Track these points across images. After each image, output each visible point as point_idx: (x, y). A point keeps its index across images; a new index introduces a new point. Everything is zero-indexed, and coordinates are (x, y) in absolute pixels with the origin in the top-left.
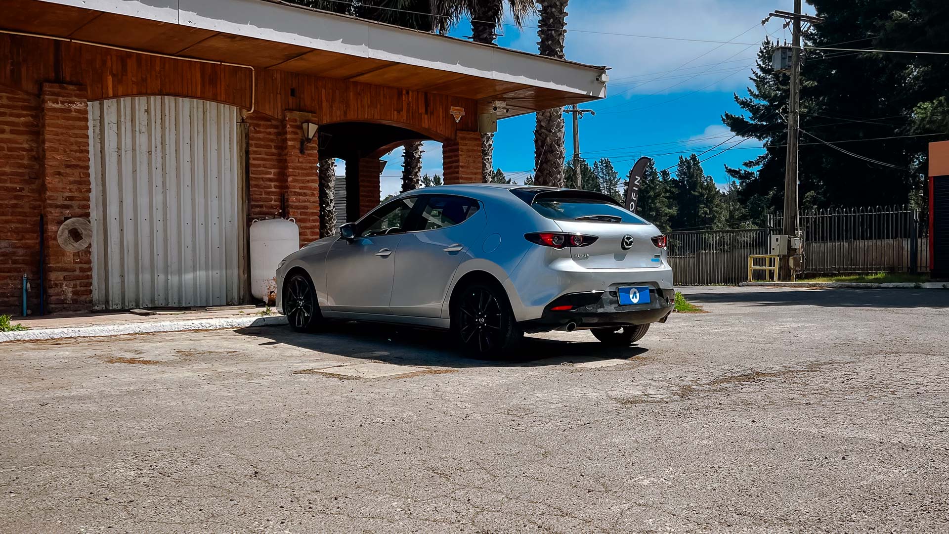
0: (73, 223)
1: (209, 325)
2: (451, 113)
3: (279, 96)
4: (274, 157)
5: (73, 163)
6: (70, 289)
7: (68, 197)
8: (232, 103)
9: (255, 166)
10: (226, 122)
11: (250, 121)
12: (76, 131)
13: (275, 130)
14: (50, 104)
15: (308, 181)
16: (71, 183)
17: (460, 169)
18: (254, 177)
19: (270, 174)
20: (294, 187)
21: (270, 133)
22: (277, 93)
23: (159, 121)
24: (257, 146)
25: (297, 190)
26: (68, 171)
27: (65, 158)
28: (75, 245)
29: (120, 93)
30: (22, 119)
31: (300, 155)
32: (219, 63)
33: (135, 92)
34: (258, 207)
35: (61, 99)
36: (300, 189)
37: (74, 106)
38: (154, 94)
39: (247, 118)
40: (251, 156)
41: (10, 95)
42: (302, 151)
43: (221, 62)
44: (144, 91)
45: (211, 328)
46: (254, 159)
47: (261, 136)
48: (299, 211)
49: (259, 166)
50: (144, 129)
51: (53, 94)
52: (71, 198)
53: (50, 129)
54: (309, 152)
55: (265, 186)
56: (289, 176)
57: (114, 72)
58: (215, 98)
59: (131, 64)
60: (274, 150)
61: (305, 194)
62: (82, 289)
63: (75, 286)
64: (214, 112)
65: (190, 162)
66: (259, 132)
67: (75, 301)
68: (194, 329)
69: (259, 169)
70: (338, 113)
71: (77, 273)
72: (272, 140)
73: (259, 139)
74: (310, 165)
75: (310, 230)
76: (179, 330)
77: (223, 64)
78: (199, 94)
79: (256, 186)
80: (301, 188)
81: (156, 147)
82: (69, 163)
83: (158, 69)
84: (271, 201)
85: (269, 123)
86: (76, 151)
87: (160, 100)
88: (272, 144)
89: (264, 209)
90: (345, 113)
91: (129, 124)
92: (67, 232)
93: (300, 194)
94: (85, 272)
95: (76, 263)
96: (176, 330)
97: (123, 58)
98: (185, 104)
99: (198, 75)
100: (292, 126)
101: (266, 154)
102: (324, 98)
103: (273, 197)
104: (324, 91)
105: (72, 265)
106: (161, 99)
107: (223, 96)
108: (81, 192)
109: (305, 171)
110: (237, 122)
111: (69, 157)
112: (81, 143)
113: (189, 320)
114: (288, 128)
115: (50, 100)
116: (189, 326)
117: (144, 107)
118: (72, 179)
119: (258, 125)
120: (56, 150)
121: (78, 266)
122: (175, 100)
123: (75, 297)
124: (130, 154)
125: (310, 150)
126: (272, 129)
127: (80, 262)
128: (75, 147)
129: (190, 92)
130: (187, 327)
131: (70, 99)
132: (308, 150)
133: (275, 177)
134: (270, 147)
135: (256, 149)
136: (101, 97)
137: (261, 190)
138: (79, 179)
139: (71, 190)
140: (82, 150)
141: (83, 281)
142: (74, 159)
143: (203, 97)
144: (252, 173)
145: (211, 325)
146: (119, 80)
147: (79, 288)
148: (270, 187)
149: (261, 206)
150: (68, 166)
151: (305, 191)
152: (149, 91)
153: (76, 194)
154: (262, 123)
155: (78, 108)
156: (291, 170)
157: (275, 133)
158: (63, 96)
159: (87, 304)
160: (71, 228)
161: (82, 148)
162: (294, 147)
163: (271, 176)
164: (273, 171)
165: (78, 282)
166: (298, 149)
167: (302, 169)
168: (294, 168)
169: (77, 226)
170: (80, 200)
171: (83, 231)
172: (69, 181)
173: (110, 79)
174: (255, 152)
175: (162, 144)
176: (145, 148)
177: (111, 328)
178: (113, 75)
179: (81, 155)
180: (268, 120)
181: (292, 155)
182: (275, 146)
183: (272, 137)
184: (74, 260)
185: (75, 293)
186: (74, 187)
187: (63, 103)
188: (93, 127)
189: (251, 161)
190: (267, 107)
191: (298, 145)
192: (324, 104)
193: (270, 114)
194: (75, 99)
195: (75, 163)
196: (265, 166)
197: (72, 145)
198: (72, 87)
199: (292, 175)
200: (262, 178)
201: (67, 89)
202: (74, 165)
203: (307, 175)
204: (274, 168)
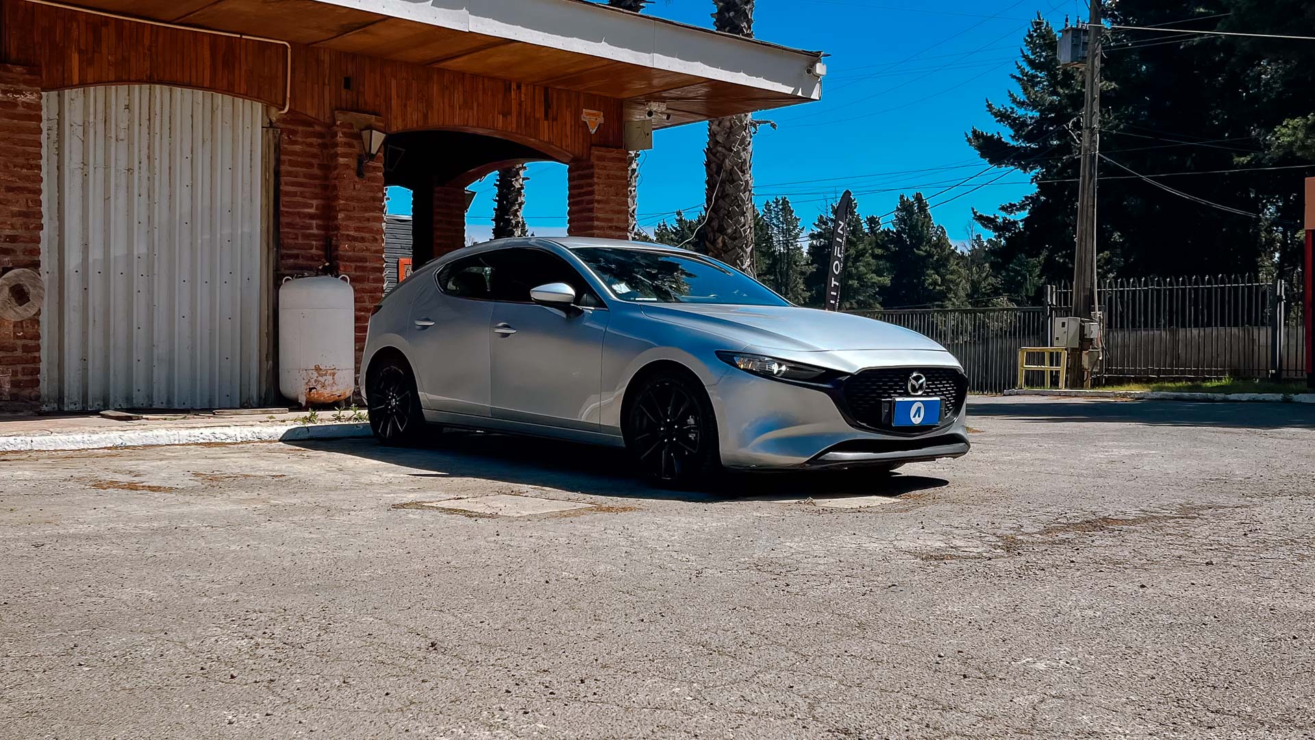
0: (17, 276)
1: (225, 437)
2: (583, 119)
3: (327, 88)
4: (317, 182)
5: (17, 185)
6: (8, 379)
7: (8, 236)
8: (258, 98)
9: (287, 194)
10: (245, 128)
11: (282, 126)
12: (24, 136)
13: (320, 141)
15: (368, 220)
16: (14, 215)
17: (596, 205)
18: (287, 212)
19: (310, 208)
20: (347, 228)
21: (311, 145)
22: (324, 84)
23: (145, 123)
24: (292, 163)
25: (352, 233)
26: (10, 195)
27: (6, 177)
28: (18, 310)
29: (90, 79)
31: (357, 179)
32: (239, 36)
33: (112, 77)
34: (292, 259)
36: (356, 231)
37: (21, 98)
38: (140, 81)
39: (278, 120)
40: (283, 179)
42: (360, 174)
43: (241, 34)
44: (125, 77)
45: (229, 441)
46: (286, 184)
47: (297, 148)
48: (353, 265)
49: (294, 194)
50: (122, 135)
52: (13, 239)
54: (372, 175)
55: (302, 226)
56: (340, 211)
57: (82, 47)
58: (230, 90)
59: (108, 35)
60: (316, 171)
61: (363, 240)
62: (26, 378)
63: (15, 373)
64: (228, 109)
65: (190, 187)
66: (295, 143)
67: (15, 397)
68: (204, 441)
69: (295, 199)
70: (415, 117)
71: (19, 353)
72: (314, 156)
73: (296, 153)
74: (372, 195)
75: (369, 294)
76: (181, 443)
77: (243, 37)
78: (207, 84)
79: (289, 225)
80: (357, 229)
81: (140, 163)
82: (12, 186)
83: (147, 42)
84: (312, 249)
85: (310, 129)
86: (22, 167)
87: (148, 91)
88: (315, 161)
89: (301, 262)
90: (425, 116)
91: (100, 127)
92: (7, 290)
93: (355, 239)
94: (30, 352)
95: (18, 338)
96: (177, 442)
97: (96, 26)
98: (184, 97)
99: (207, 53)
100: (345, 134)
101: (305, 176)
102: (394, 93)
103: (314, 243)
104: (394, 83)
105: (12, 341)
106: (150, 89)
107: (243, 86)
108: (27, 228)
109: (364, 205)
110: (262, 127)
111: (12, 176)
112: (29, 154)
113: (194, 428)
114: (340, 137)
116: (195, 436)
117: (123, 101)
118: (15, 209)
119: (294, 132)
121: (20, 342)
122: (171, 91)
123: (15, 391)
124: (100, 171)
126: (315, 139)
127: (24, 337)
128: (20, 160)
129: (194, 80)
130: (193, 439)
131: (16, 87)
132: (370, 172)
133: (318, 212)
134: (311, 165)
135: (290, 169)
136: (60, 85)
137: (296, 231)
138: (25, 210)
139: (13, 227)
140: (31, 165)
141: (26, 365)
142: (19, 179)
143: (213, 88)
144: (283, 206)
145: (229, 437)
146: (88, 60)
147: (20, 377)
148: (310, 227)
149: (296, 257)
150: (9, 189)
151: (363, 235)
152: (133, 77)
153: (20, 232)
154: (300, 128)
155: (27, 101)
156: (344, 202)
157: (319, 145)
158: (6, 83)
159: (33, 402)
160: (13, 284)
161: (32, 162)
162: (347, 166)
163: (312, 211)
164: (315, 202)
165: (19, 367)
166: (353, 169)
167: (359, 200)
168: (347, 199)
169: (24, 281)
170: (28, 242)
171: (31, 289)
172: (11, 211)
173: (75, 58)
174: (289, 174)
175: (149, 158)
176: (123, 164)
177: (79, 437)
178: (80, 52)
179: (29, 172)
180: (310, 124)
181: (344, 178)
182: (318, 164)
183: (315, 150)
184: (14, 333)
185: (14, 384)
186: (18, 221)
187: (5, 93)
188: (48, 130)
189: (284, 188)
190: (309, 105)
191: (353, 163)
192: (394, 102)
193: (314, 116)
194: (22, 87)
195: (20, 184)
196: (302, 195)
197: (17, 156)
198: (19, 69)
199: (344, 210)
200: (298, 213)
201: (11, 72)
202: (19, 187)
203: (366, 210)
204: (316, 199)
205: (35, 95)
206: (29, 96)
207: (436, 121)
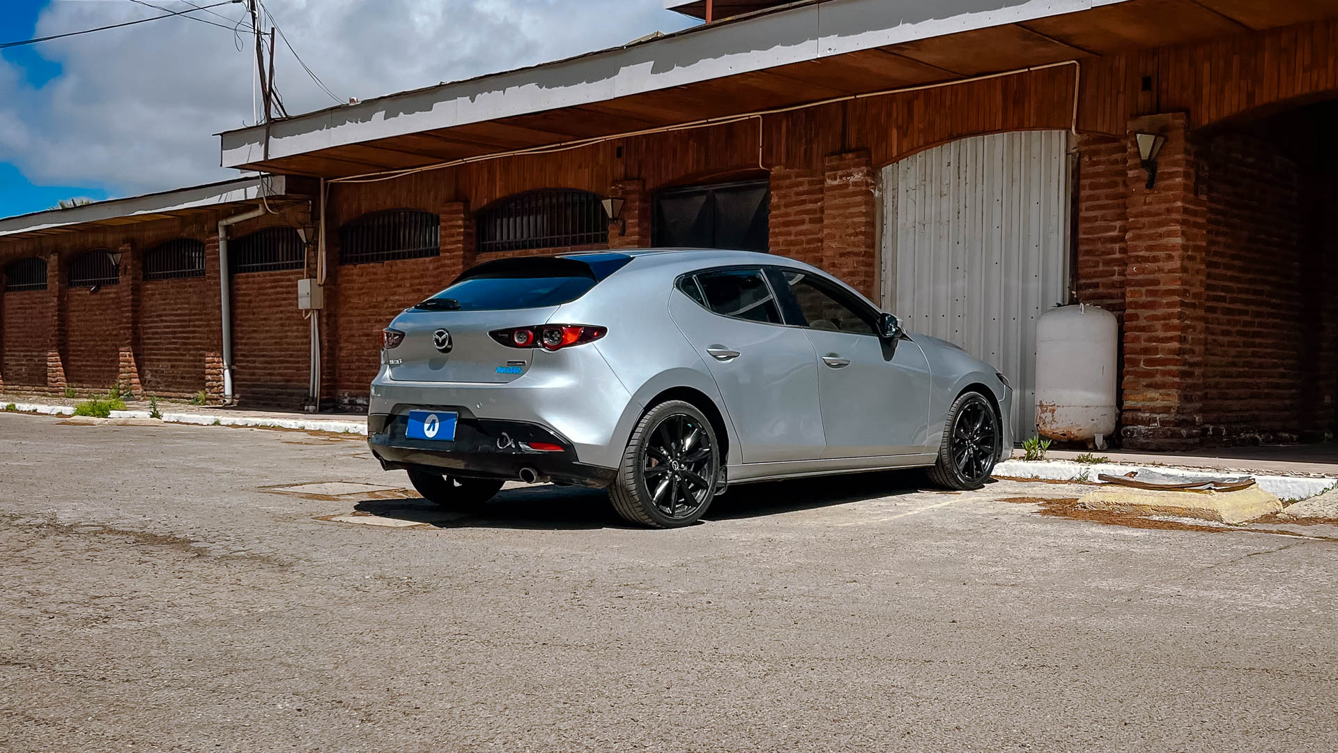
3: (1121, 96)
5: (847, 250)
8: (1049, 127)
9: (1087, 220)
10: (1053, 158)
11: (1083, 148)
14: (829, 182)
15: (1161, 236)
18: (1087, 239)
19: (1114, 230)
20: (1137, 248)
21: (1115, 162)
22: (1118, 93)
24: (1092, 187)
25: (1142, 253)
26: (842, 260)
27: (840, 246)
30: (819, 204)
31: (1147, 192)
33: (921, 142)
34: (1091, 288)
35: (840, 173)
36: (1146, 250)
37: (852, 179)
39: (1079, 144)
40: (1083, 205)
41: (810, 179)
42: (1150, 184)
43: (1027, 68)
46: (1087, 209)
47: (1100, 168)
48: (1144, 290)
49: (1095, 219)
50: (945, 190)
51: (833, 169)
53: (829, 212)
54: (1167, 182)
55: (1103, 252)
56: (1128, 230)
57: (900, 123)
58: (1020, 127)
59: (918, 106)
61: (1155, 259)
64: (1036, 146)
65: (1000, 228)
66: (1099, 163)
69: (1097, 224)
73: (1098, 175)
74: (1167, 205)
77: (1032, 69)
78: (999, 126)
79: (1089, 252)
80: (1150, 248)
81: (959, 213)
82: (844, 252)
83: (948, 103)
85: (1117, 144)
86: (850, 235)
90: (1251, 96)
91: (929, 187)
93: (1146, 259)
97: (908, 101)
99: (999, 97)
101: (1107, 197)
102: (1206, 79)
103: (1116, 268)
107: (1033, 119)
109: (1156, 219)
110: (1067, 154)
112: (857, 224)
115: (829, 177)
117: (946, 159)
118: (845, 270)
119: (1096, 153)
120: (832, 237)
124: (928, 227)
125: (1168, 179)
126: (1120, 154)
128: (850, 231)
131: (849, 171)
132: (1164, 180)
134: (1115, 185)
135: (1092, 192)
137: (1097, 258)
142: (848, 245)
144: (1084, 233)
146: (904, 133)
148: (1111, 252)
150: (842, 255)
151: (1155, 253)
154: (1102, 146)
155: (856, 180)
156: (1133, 219)
158: (842, 169)
161: (858, 230)
162: (1139, 178)
163: (1116, 233)
164: (1116, 224)
166: (1145, 181)
167: (1149, 214)
168: (1136, 216)
173: (895, 132)
174: (1089, 198)
175: (965, 207)
178: (899, 128)
180: (1114, 140)
187: (841, 177)
189: (1084, 214)
190: (1100, 121)
191: (1145, 174)
192: (1206, 90)
193: (1105, 131)
194: (853, 169)
195: (850, 249)
196: (1104, 218)
197: (848, 227)
198: (850, 156)
199: (1133, 229)
200: (1099, 239)
201: (845, 159)
202: (848, 252)
203: (1160, 224)
204: (1118, 220)
205: (860, 174)
206: (856, 176)
207: (1266, 95)
